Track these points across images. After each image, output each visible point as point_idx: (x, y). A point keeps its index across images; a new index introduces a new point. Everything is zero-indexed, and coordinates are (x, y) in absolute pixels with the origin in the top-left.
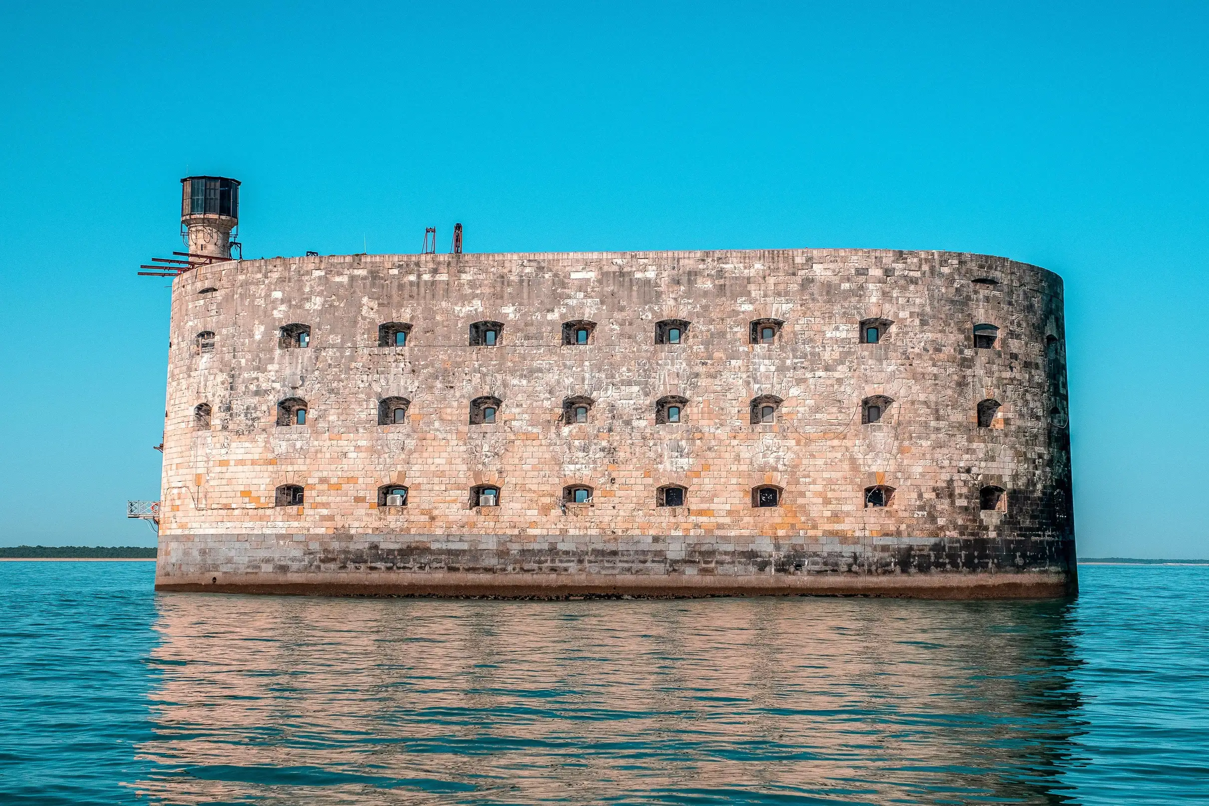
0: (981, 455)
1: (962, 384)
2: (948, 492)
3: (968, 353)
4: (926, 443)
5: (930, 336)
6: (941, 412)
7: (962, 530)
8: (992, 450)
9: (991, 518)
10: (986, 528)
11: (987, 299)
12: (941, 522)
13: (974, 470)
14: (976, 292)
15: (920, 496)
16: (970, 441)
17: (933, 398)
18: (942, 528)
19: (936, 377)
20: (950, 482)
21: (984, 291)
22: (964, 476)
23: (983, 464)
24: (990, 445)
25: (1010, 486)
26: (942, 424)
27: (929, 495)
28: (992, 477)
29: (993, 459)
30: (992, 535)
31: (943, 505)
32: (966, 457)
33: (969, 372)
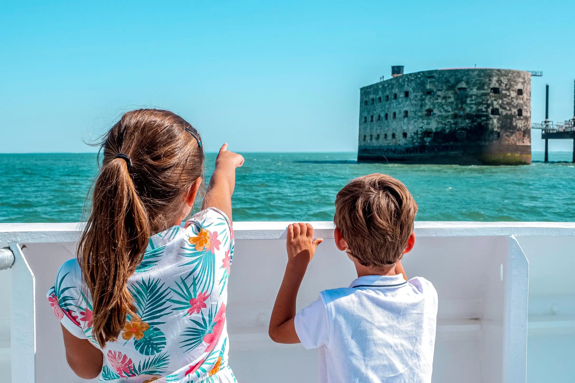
0: (426, 123)
1: (422, 106)
2: (416, 133)
3: (424, 97)
4: (413, 122)
5: (415, 94)
6: (416, 113)
7: (419, 143)
8: (429, 122)
9: (428, 140)
10: (426, 142)
11: (430, 82)
12: (415, 141)
13: (423, 127)
14: (427, 81)
15: (411, 134)
16: (423, 120)
17: (415, 110)
18: (415, 143)
19: (416, 104)
20: (417, 131)
21: (429, 80)
22: (421, 129)
23: (426, 126)
24: (429, 121)
25: (434, 131)
26: (416, 116)
27: (413, 134)
28: (428, 129)
29: (429, 124)
30: (427, 144)
31: (415, 137)
32: (422, 124)
33: (423, 102)
